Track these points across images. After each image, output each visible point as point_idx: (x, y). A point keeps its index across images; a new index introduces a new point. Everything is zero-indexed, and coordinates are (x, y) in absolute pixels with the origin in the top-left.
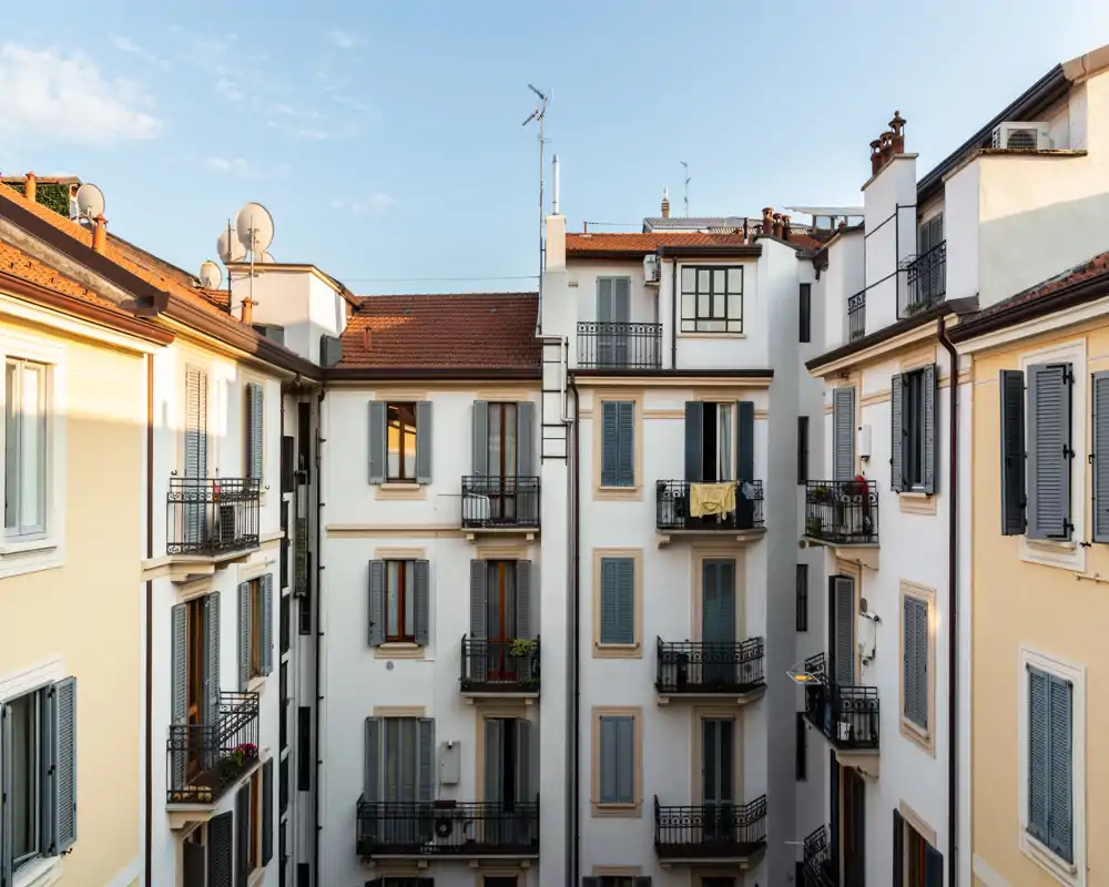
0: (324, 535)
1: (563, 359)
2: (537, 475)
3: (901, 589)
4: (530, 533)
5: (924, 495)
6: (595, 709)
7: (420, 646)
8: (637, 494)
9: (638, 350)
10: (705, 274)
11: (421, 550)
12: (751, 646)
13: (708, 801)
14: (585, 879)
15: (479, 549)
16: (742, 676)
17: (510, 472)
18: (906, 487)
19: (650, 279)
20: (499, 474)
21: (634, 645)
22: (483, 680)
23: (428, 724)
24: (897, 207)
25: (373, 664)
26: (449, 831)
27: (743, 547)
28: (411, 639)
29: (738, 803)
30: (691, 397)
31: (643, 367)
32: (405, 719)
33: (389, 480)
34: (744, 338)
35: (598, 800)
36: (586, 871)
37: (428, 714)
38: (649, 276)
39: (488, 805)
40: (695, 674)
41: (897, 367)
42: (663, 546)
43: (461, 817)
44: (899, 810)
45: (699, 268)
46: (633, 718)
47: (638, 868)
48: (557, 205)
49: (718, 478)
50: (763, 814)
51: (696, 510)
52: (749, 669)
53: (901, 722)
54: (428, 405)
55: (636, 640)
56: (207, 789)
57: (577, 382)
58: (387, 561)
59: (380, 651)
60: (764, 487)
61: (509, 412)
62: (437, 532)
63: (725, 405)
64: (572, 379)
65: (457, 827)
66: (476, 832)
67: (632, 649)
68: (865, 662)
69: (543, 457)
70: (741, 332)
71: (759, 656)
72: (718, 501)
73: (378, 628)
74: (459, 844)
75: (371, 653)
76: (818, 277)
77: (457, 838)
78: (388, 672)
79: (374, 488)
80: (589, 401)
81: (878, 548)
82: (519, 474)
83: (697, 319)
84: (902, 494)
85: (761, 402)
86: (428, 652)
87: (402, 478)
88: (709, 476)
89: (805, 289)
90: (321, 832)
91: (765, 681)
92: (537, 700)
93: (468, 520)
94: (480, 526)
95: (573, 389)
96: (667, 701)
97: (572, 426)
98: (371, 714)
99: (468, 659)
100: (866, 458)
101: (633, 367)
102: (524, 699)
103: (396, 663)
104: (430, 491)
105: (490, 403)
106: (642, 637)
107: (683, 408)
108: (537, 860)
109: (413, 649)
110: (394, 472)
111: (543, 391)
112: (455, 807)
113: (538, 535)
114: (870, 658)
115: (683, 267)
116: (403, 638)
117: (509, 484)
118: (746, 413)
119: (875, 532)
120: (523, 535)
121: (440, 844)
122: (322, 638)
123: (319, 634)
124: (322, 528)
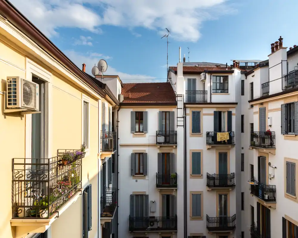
0: (119, 147)
1: (183, 100)
2: (175, 130)
3: (285, 160)
4: (174, 146)
5: (294, 135)
6: (191, 192)
7: (144, 176)
8: (201, 135)
9: (199, 97)
10: (218, 78)
11: (145, 150)
12: (232, 175)
13: (220, 216)
14: (188, 237)
15: (160, 150)
16: (229, 183)
17: (168, 129)
18: (286, 133)
19: (203, 79)
20: (169, 130)
21: (201, 175)
22: (161, 185)
23: (147, 196)
24: (282, 61)
25: (132, 181)
26: (153, 224)
27: (229, 149)
28: (142, 174)
29: (228, 216)
30: (215, 110)
31: (200, 102)
32: (141, 195)
33: (136, 132)
34: (229, 94)
35: (192, 216)
36: (188, 235)
37: (147, 194)
38: (203, 78)
39: (163, 217)
40: (217, 183)
41: (283, 102)
42: (209, 149)
43: (156, 221)
44: (284, 217)
45: (217, 76)
46: (201, 194)
47: (202, 234)
48: (180, 60)
49: (222, 131)
50: (235, 219)
51: (219, 139)
52: (231, 181)
53: (285, 194)
54: (146, 112)
55: (201, 174)
56: (109, 213)
57: (186, 106)
58: (136, 153)
59: (134, 177)
60: (235, 133)
61: (167, 114)
62: (149, 146)
63: (224, 112)
64: (185, 105)
65: (155, 223)
66: (160, 225)
67: (200, 176)
68: (270, 179)
69: (177, 126)
70: (228, 93)
71: (234, 178)
72: (224, 137)
73: (133, 171)
74: (156, 228)
75: (132, 177)
76: (246, 78)
77: (155, 226)
78: (136, 183)
79: (132, 134)
80: (188, 111)
81: (275, 149)
82: (170, 130)
83: (216, 89)
84: (285, 135)
85: (234, 111)
86: (147, 177)
87: (139, 131)
88: (220, 130)
89: (243, 82)
90: (119, 225)
91: (235, 184)
92: (176, 190)
93: (158, 142)
94: (161, 144)
95: (185, 108)
96: (211, 190)
97: (185, 118)
98: (132, 194)
99: (157, 179)
100: (270, 126)
101: (197, 102)
102: (173, 189)
103: (138, 180)
104: (147, 135)
105: (163, 112)
106: (203, 173)
107: (213, 112)
108: (177, 232)
109: (143, 176)
110: (137, 130)
111: (177, 109)
112: (154, 218)
113: (176, 146)
114: (272, 178)
115: (213, 76)
116: (140, 173)
117: (168, 133)
118: (230, 114)
119: (274, 145)
120: (172, 146)
121: (151, 228)
122: (119, 174)
123: (118, 173)
124: (119, 144)
